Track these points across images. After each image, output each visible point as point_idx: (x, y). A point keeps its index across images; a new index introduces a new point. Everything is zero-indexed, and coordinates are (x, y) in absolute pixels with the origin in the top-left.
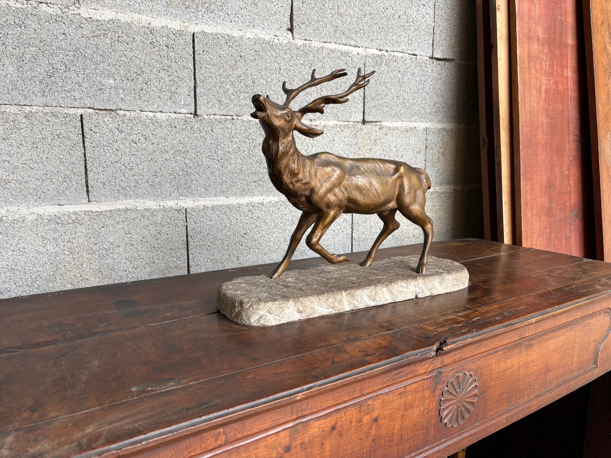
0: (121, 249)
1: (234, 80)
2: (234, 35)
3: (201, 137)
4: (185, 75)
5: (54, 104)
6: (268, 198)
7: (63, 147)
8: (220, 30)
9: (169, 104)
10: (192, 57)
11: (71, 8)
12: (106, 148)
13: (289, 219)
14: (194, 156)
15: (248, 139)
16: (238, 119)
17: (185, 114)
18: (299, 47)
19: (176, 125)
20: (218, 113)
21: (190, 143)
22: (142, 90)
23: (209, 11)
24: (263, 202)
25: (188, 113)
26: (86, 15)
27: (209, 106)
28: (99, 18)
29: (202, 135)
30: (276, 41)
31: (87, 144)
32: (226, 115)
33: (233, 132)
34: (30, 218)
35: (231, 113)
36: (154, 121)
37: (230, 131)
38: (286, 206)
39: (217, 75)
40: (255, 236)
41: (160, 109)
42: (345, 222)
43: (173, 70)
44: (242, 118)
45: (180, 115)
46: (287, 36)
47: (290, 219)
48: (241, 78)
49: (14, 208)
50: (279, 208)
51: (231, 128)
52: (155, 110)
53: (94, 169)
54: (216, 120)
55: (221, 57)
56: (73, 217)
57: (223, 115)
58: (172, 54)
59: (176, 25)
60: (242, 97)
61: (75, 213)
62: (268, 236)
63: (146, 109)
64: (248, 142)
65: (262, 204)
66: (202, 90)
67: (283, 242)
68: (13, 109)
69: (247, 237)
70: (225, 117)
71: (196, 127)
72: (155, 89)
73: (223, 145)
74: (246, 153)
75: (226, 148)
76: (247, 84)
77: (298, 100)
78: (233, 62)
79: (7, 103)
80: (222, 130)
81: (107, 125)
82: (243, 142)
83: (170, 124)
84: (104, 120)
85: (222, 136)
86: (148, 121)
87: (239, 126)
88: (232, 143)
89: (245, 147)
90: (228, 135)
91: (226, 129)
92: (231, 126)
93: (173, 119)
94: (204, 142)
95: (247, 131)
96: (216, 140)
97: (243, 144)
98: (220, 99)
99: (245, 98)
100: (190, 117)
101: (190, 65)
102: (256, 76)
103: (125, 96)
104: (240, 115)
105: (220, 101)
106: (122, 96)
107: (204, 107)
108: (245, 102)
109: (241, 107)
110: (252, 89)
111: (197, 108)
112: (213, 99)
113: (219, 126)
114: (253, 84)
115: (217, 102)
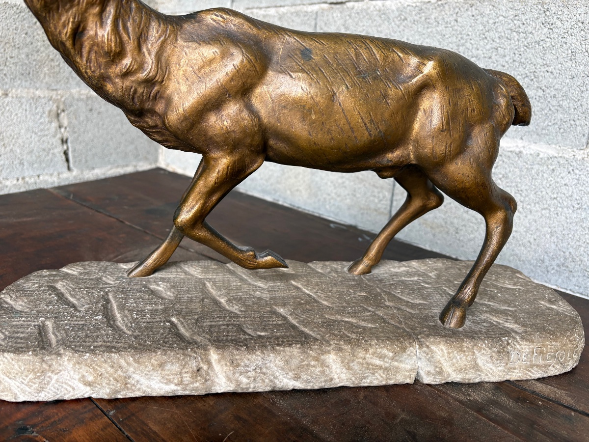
3: (438, 32)
5: (299, 2)
6: (533, 146)
13: (571, 196)
15: (519, 33)
19: (407, 15)
24: (520, 152)
29: (439, 29)
33: (491, 21)
36: (383, 13)
37: (485, 19)
38: (571, 169)
47: (575, 196)
50: (553, 170)
51: (489, 15)
64: (517, 37)
65: (519, 154)
67: (548, 236)
71: (433, 17)
73: (469, 45)
74: (507, 58)
75: (473, 51)
80: (473, 18)
81: (335, 21)
82: (507, 38)
83: (399, 16)
84: (333, 17)
85: (470, 29)
86: (375, 13)
87: (504, 9)
88: (486, 41)
89: (509, 47)
90: (481, 28)
91: (479, 17)
92: (490, 10)
93: (404, 8)
94: (441, 40)
95: (517, 18)
96: (460, 36)
97: (506, 43)
100: (430, 2)
113: (469, 13)
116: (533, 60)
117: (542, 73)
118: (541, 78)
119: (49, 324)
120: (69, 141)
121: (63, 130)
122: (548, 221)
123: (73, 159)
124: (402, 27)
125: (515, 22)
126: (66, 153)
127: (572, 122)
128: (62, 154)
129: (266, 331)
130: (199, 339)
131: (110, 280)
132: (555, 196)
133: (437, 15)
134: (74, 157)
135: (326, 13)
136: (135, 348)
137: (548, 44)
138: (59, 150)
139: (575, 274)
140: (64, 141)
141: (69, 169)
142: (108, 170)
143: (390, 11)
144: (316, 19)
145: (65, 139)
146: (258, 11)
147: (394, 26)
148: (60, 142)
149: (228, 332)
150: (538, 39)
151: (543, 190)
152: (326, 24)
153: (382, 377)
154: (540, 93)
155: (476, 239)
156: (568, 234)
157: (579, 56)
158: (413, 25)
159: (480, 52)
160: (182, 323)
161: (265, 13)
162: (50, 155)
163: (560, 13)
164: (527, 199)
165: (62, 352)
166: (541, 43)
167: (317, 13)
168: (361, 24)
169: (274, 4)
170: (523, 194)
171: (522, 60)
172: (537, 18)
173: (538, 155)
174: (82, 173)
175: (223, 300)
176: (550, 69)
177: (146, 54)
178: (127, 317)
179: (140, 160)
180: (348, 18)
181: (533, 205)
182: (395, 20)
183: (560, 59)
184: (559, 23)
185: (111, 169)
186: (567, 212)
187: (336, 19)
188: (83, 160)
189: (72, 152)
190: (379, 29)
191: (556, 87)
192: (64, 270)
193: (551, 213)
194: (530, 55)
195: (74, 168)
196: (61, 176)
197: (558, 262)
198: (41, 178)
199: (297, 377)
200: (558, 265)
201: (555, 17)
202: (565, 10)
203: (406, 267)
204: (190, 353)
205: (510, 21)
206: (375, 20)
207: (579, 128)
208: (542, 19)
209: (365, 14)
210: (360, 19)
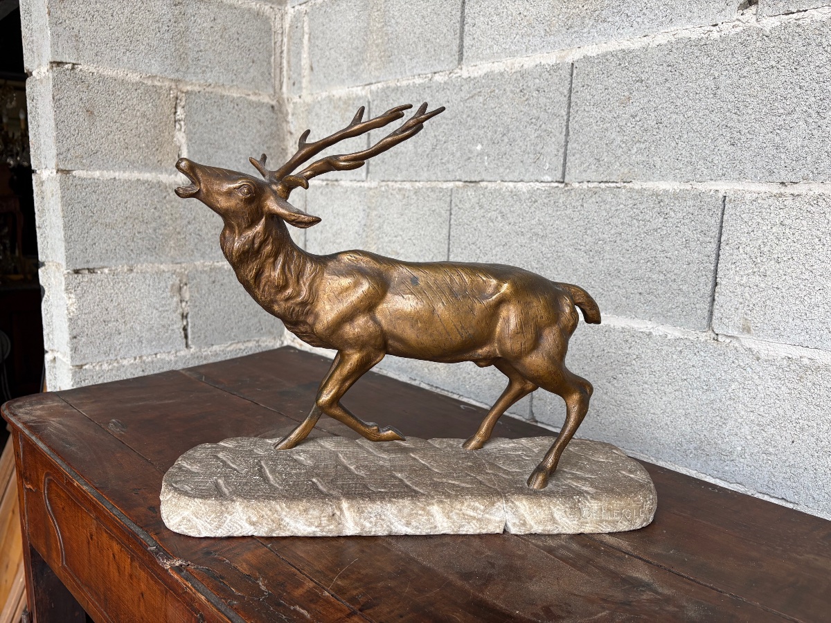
1: (624, 123)
2: (633, 47)
3: (566, 215)
4: (555, 127)
5: (434, 178)
6: (660, 328)
7: (436, 225)
8: (613, 46)
9: (532, 170)
10: (566, 99)
11: (456, 71)
12: (466, 226)
13: (699, 377)
14: (553, 242)
15: (639, 221)
16: (625, 187)
17: (548, 182)
18: (768, 33)
19: (537, 198)
20: (593, 178)
21: (551, 224)
22: (505, 154)
23: (600, 21)
24: (650, 333)
25: (552, 182)
26: (465, 75)
27: (582, 169)
28: (476, 75)
29: (568, 212)
30: (715, 35)
31: (452, 221)
32: (607, 182)
33: (613, 209)
35: (614, 178)
36: (514, 194)
37: (608, 206)
38: (696, 351)
39: (598, 119)
40: (631, 389)
41: (522, 177)
43: (541, 122)
44: (631, 185)
45: (544, 184)
46: (741, 18)
48: (638, 119)
50: (681, 351)
51: (611, 202)
52: (516, 180)
54: (589, 189)
55: (607, 89)
57: (603, 182)
58: (543, 100)
59: (550, 59)
60: (635, 150)
62: (654, 396)
63: (506, 179)
64: (637, 224)
65: (649, 336)
66: (575, 145)
67: (683, 418)
68: (407, 185)
69: (616, 385)
70: (607, 185)
71: (561, 201)
72: (519, 151)
73: (595, 229)
74: (630, 243)
75: (600, 234)
76: (646, 126)
77: (754, 144)
78: (627, 94)
79: (405, 179)
80: (597, 204)
81: (469, 199)
82: (629, 224)
83: (530, 198)
84: (468, 195)
85: (596, 214)
86: (507, 193)
87: (624, 198)
88: (610, 226)
89: (631, 233)
90: (605, 214)
91: (602, 204)
92: (612, 199)
93: (534, 191)
94: (569, 223)
95: (635, 207)
96: (587, 220)
97: (628, 229)
98: (598, 158)
99: (639, 151)
100: (557, 187)
101: (562, 111)
102: (664, 111)
103: (489, 164)
104: (629, 180)
105: (599, 160)
106: (486, 164)
107: (575, 172)
108: (640, 158)
109: (631, 167)
110: (655, 133)
111: (566, 173)
112: (589, 158)
113: (594, 200)
114: (656, 126)
115: (595, 161)
116: (653, 246)
117: (662, 259)
118: (661, 263)
119: (221, 481)
120: (189, 316)
121: (184, 304)
122: (681, 403)
123: (192, 334)
124: (533, 209)
125: (635, 210)
126: (185, 329)
127: (693, 305)
128: (181, 330)
129: (385, 488)
130: (334, 493)
131: (260, 452)
132: (685, 377)
133: (564, 199)
134: (193, 333)
135: (460, 191)
136: (287, 498)
137: (665, 232)
138: (179, 325)
139: (712, 458)
140: (184, 316)
141: (187, 346)
142: (227, 347)
144: (451, 196)
145: (185, 314)
146: (393, 183)
147: (526, 207)
148: (180, 317)
149: (356, 488)
150: (655, 227)
151: (674, 371)
152: (460, 201)
153: (476, 526)
154: (662, 277)
155: (617, 422)
156: (701, 416)
157: (693, 244)
158: (544, 207)
159: (604, 236)
160: (320, 482)
161: (400, 186)
162: (170, 332)
163: (672, 204)
164: (660, 380)
165: (235, 498)
166: (659, 231)
167: (452, 189)
168: (495, 204)
169: (409, 179)
170: (657, 375)
171: (644, 246)
172: (654, 208)
173: (666, 336)
174: (200, 350)
175: (352, 468)
176: (669, 255)
177: (302, 285)
178: (277, 477)
179: (262, 335)
180: (482, 196)
181: (666, 386)
182: (527, 201)
183: (677, 246)
184: (672, 214)
185: (231, 344)
186: (697, 394)
187: (471, 197)
188: (203, 336)
189: (191, 328)
190: (512, 209)
191: (675, 271)
192: (222, 444)
193: (683, 395)
194: (650, 242)
195: (191, 346)
196: (178, 354)
197: (696, 446)
198: (158, 356)
199: (408, 524)
200: (695, 449)
201: (669, 208)
202: (676, 202)
203: (514, 443)
204: (327, 502)
205: (630, 209)
206: (507, 201)
207: (699, 311)
208: (657, 209)
209: (498, 194)
210: (493, 198)
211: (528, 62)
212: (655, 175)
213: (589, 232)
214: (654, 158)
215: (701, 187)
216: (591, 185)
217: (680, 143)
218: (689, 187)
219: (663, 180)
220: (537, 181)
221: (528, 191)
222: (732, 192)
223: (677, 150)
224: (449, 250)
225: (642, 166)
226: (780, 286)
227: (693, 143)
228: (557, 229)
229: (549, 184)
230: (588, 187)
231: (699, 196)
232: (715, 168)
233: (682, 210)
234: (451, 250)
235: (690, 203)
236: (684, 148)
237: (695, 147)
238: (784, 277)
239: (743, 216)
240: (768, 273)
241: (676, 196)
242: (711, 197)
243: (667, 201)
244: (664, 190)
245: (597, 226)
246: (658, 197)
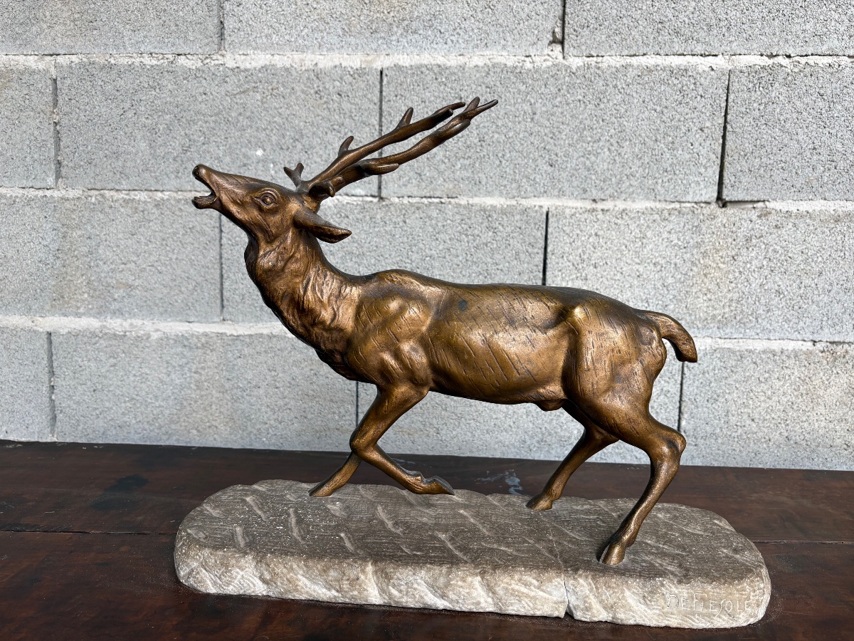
0: (261, 391)
2: (449, 64)
3: (386, 232)
4: (365, 136)
5: (189, 188)
7: (196, 245)
8: (426, 59)
10: (377, 107)
11: (215, 57)
14: (373, 261)
15: (467, 235)
16: (450, 203)
17: (362, 196)
18: (574, 71)
19: (348, 213)
20: (415, 193)
21: (368, 241)
23: (410, 31)
25: (367, 196)
26: (231, 64)
27: (401, 183)
28: (248, 66)
29: (388, 228)
30: (528, 65)
31: (224, 241)
32: (430, 197)
33: (440, 224)
34: (155, 336)
35: (438, 194)
37: (434, 222)
42: (662, 397)
43: (346, 130)
44: (456, 200)
45: (355, 198)
46: (551, 53)
49: (138, 322)
51: (437, 218)
53: (231, 275)
54: (411, 204)
55: (425, 102)
56: (203, 340)
57: (425, 197)
58: (345, 105)
59: (354, 61)
60: (459, 166)
61: (206, 335)
64: (466, 239)
68: (142, 196)
70: (429, 200)
71: (378, 217)
72: (319, 160)
73: (421, 245)
74: (460, 258)
75: (427, 251)
76: (469, 143)
77: (569, 165)
79: (136, 188)
80: (422, 220)
82: (457, 240)
83: (338, 213)
85: (421, 230)
87: (451, 214)
88: (438, 242)
89: (460, 248)
90: (431, 230)
91: (427, 220)
92: (438, 214)
93: (343, 205)
94: (391, 240)
95: (463, 222)
96: (411, 237)
97: (457, 244)
98: (419, 172)
99: (464, 167)
100: (371, 202)
101: (373, 120)
102: (486, 130)
103: (276, 172)
104: (454, 196)
105: (420, 175)
106: (273, 172)
107: (394, 186)
108: (465, 174)
109: (456, 182)
110: (478, 150)
111: (382, 187)
112: (409, 172)
113: (417, 215)
114: (479, 144)
115: (416, 176)
116: (484, 259)
118: (493, 275)
125: (463, 225)
133: (383, 215)
137: (495, 246)
139: (554, 446)
143: (326, 207)
146: (112, 193)
150: (485, 241)
157: (522, 256)
158: (357, 224)
159: (433, 252)
161: (128, 197)
163: (500, 219)
166: (489, 245)
169: (146, 187)
171: (475, 260)
172: (482, 223)
176: (500, 267)
182: (334, 217)
183: (507, 259)
184: (501, 228)
194: (481, 255)
197: (538, 439)
200: (538, 442)
201: (497, 223)
202: (504, 217)
205: (457, 225)
208: (486, 224)
211: (326, 61)
212: (481, 191)
213: (414, 249)
214: (480, 175)
215: (525, 203)
216: (413, 200)
217: (504, 162)
218: (514, 203)
219: (490, 196)
220: (347, 195)
221: (335, 206)
222: (554, 208)
223: (501, 168)
224: (222, 276)
225: (467, 182)
226: (599, 287)
227: (516, 162)
228: (377, 247)
229: (361, 199)
230: (409, 202)
231: (525, 211)
232: (537, 185)
233: (510, 224)
234: (225, 276)
235: (518, 217)
236: (507, 166)
237: (517, 166)
238: (601, 280)
239: (565, 229)
240: (589, 277)
241: (504, 212)
242: (536, 212)
243: (495, 216)
244: (491, 206)
245: (424, 242)
246: (486, 213)
